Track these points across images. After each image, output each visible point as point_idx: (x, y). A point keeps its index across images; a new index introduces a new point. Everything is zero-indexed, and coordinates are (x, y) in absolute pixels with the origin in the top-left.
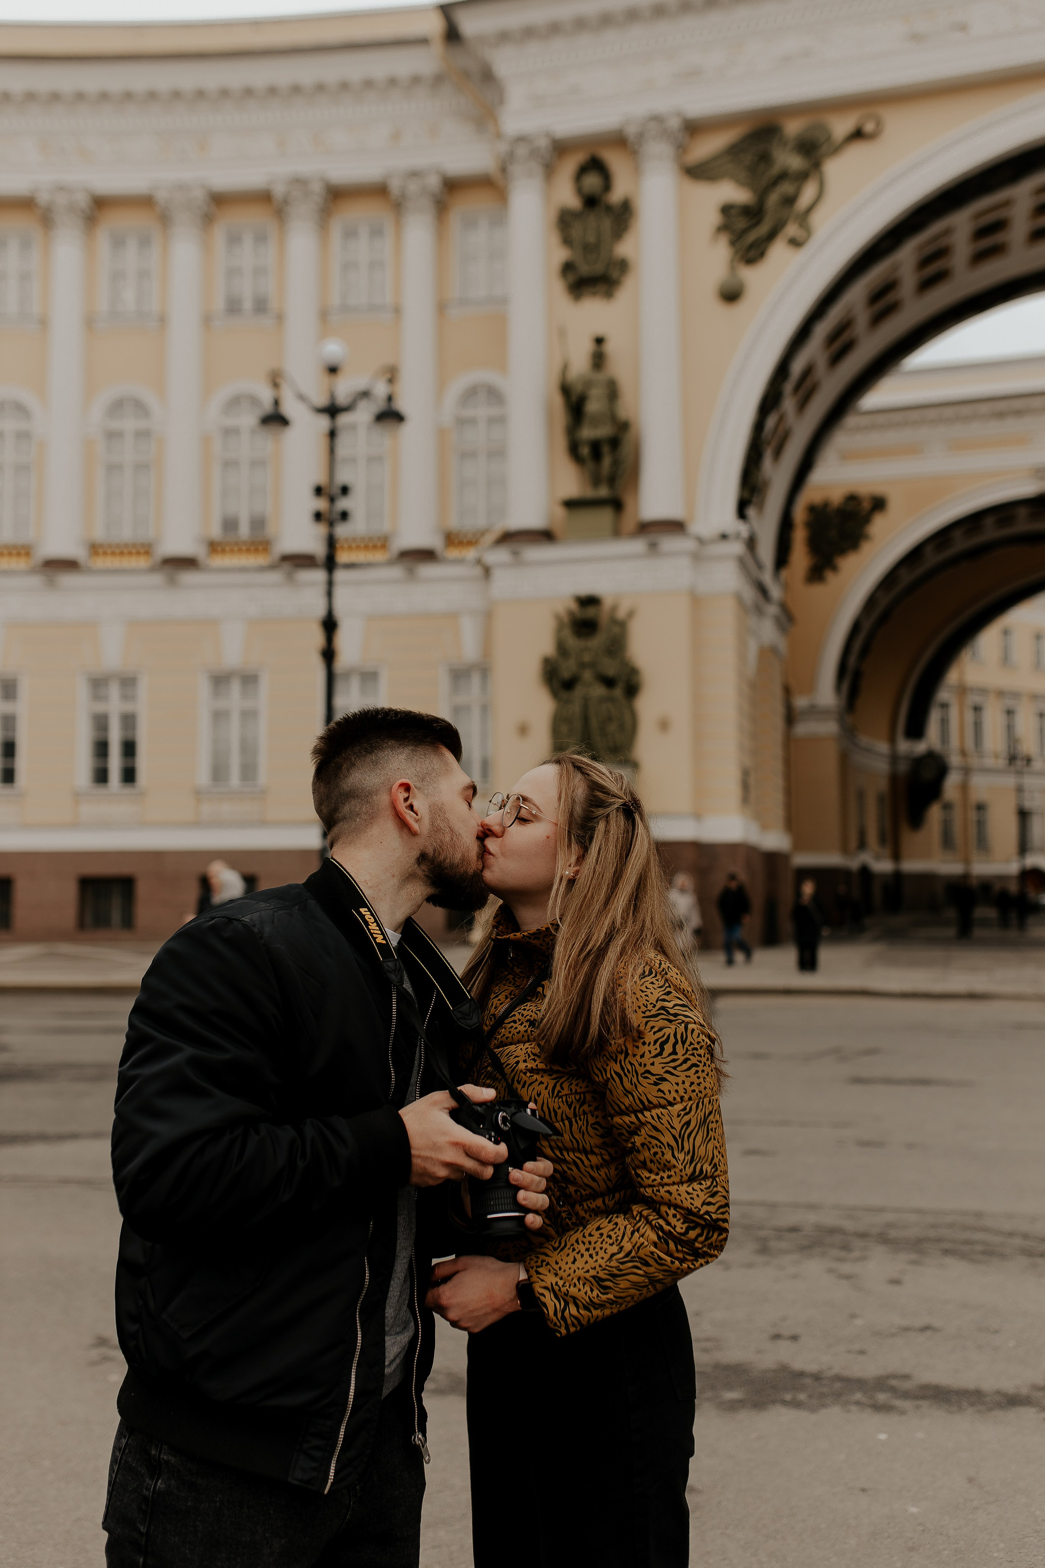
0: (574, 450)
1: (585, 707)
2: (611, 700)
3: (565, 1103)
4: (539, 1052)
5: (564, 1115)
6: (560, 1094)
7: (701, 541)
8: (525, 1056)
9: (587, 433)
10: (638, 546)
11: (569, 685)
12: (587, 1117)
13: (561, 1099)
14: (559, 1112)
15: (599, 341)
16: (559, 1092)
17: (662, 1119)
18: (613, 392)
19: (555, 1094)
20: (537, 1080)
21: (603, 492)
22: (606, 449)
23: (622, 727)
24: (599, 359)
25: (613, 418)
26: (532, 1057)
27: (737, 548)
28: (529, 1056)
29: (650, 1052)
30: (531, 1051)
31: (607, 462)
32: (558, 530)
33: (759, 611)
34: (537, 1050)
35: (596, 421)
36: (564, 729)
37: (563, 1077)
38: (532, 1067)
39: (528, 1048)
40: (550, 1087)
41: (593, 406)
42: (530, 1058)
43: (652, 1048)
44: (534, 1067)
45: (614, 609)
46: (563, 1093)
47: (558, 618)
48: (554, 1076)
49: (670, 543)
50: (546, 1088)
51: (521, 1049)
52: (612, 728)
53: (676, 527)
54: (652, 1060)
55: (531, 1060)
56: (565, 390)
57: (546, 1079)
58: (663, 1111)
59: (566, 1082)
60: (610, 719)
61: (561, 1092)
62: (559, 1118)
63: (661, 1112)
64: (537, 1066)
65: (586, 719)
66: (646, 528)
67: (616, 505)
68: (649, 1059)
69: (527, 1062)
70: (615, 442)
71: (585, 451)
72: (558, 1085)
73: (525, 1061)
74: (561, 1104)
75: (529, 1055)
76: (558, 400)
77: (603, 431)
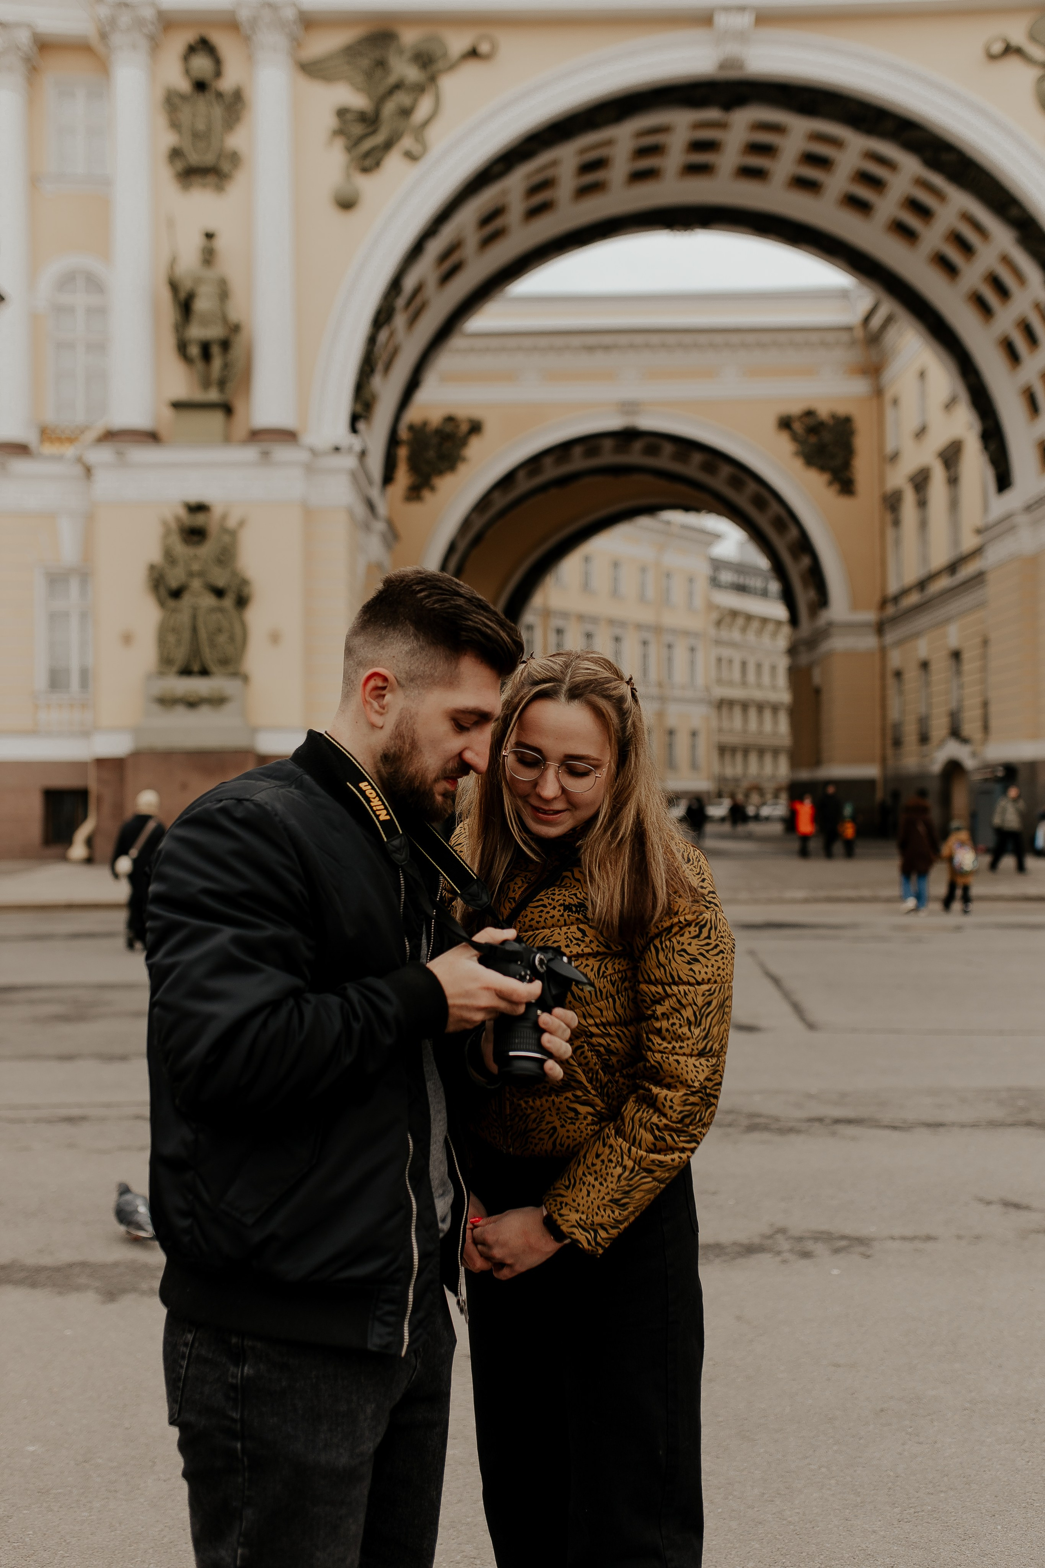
0: (182, 347)
1: (194, 617)
2: (221, 610)
3: (609, 982)
4: (582, 937)
5: (608, 994)
6: (605, 974)
7: (314, 452)
8: (567, 942)
9: (196, 332)
10: (250, 453)
11: (177, 594)
12: (628, 992)
13: (606, 979)
14: (604, 991)
15: (209, 236)
16: (604, 972)
17: (688, 995)
18: (224, 293)
19: (601, 975)
20: (582, 963)
21: (213, 395)
22: (215, 350)
23: (232, 639)
24: (209, 256)
25: (224, 319)
26: (575, 942)
27: (349, 462)
28: (572, 942)
29: (690, 932)
30: (572, 936)
31: (217, 363)
32: (163, 432)
33: (367, 527)
34: (579, 935)
35: (205, 322)
36: (171, 639)
37: (606, 958)
38: (577, 952)
39: (567, 933)
40: (596, 969)
41: (203, 304)
42: (573, 943)
43: (692, 929)
44: (580, 952)
45: (224, 517)
46: (608, 972)
47: (165, 523)
48: (598, 958)
49: (282, 453)
50: (592, 970)
51: (559, 934)
52: (222, 639)
53: (288, 436)
54: (690, 940)
55: (574, 945)
56: (174, 286)
57: (591, 961)
58: (691, 988)
59: (610, 962)
60: (220, 630)
61: (606, 972)
62: (604, 996)
63: (689, 989)
64: (582, 950)
65: (194, 630)
66: (256, 435)
67: (227, 409)
68: (687, 939)
69: (569, 947)
70: (225, 345)
71: (194, 351)
72: (603, 965)
73: (567, 946)
74: (606, 984)
75: (570, 940)
76: (166, 295)
77: (213, 332)
